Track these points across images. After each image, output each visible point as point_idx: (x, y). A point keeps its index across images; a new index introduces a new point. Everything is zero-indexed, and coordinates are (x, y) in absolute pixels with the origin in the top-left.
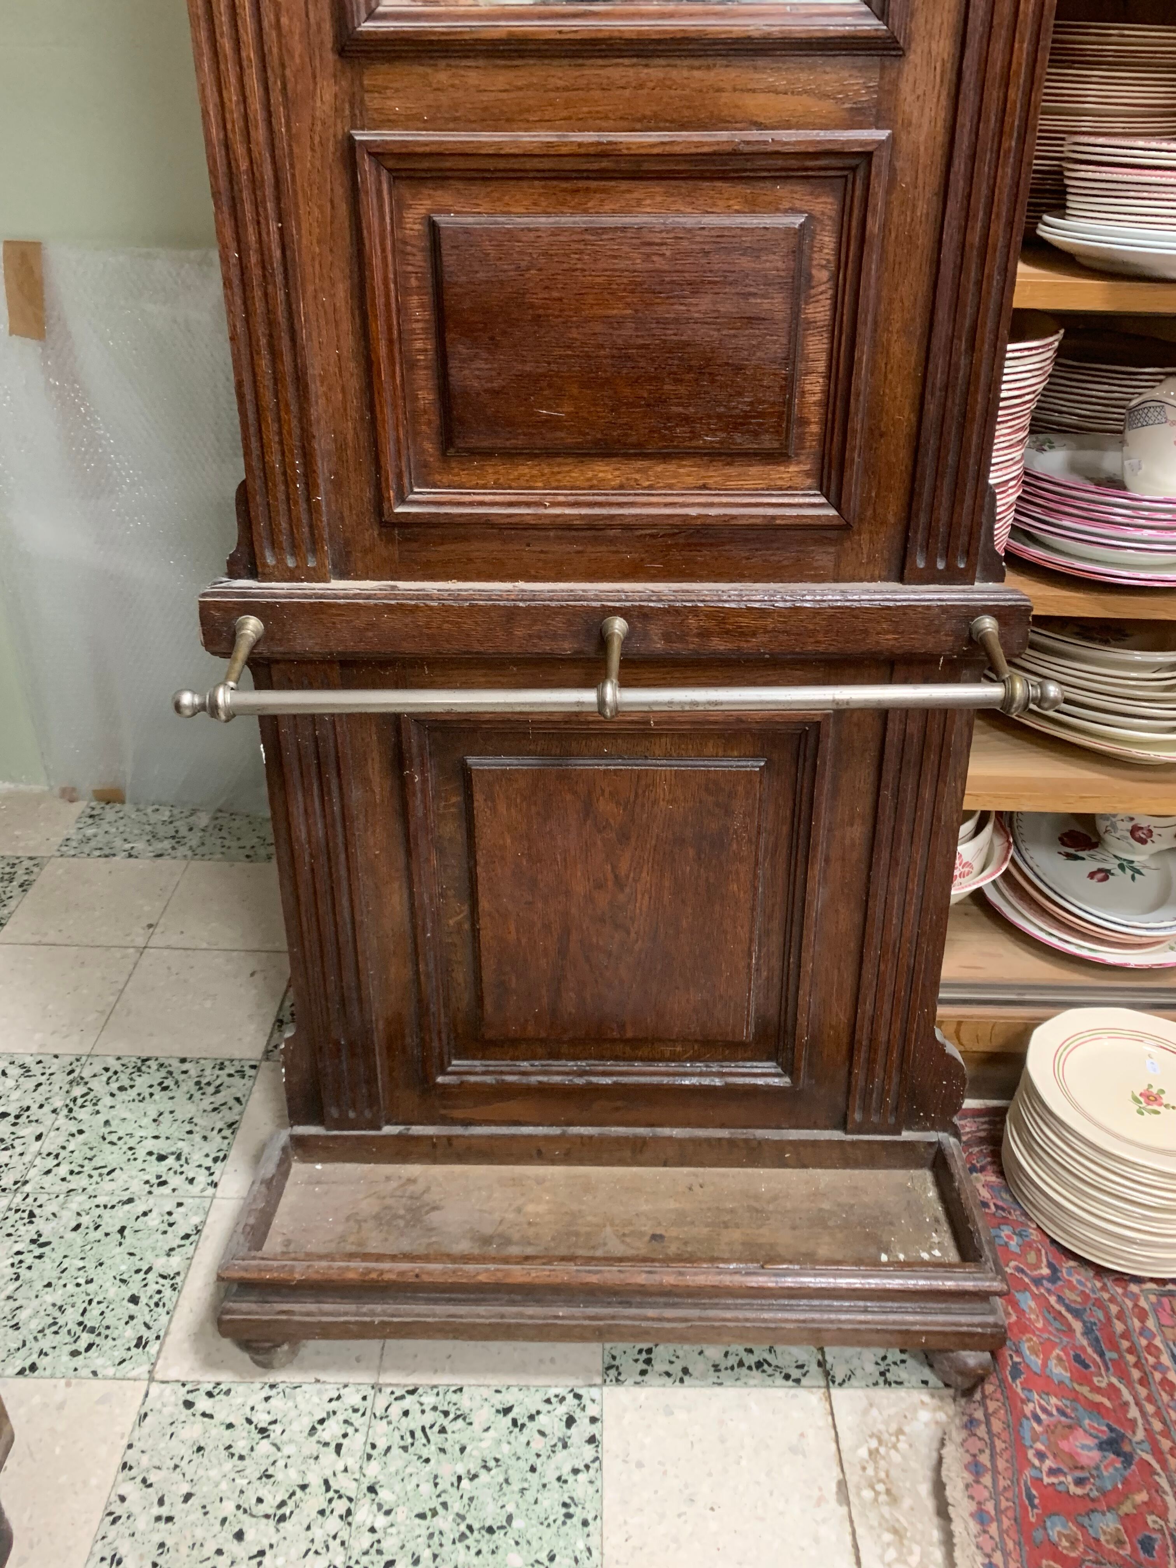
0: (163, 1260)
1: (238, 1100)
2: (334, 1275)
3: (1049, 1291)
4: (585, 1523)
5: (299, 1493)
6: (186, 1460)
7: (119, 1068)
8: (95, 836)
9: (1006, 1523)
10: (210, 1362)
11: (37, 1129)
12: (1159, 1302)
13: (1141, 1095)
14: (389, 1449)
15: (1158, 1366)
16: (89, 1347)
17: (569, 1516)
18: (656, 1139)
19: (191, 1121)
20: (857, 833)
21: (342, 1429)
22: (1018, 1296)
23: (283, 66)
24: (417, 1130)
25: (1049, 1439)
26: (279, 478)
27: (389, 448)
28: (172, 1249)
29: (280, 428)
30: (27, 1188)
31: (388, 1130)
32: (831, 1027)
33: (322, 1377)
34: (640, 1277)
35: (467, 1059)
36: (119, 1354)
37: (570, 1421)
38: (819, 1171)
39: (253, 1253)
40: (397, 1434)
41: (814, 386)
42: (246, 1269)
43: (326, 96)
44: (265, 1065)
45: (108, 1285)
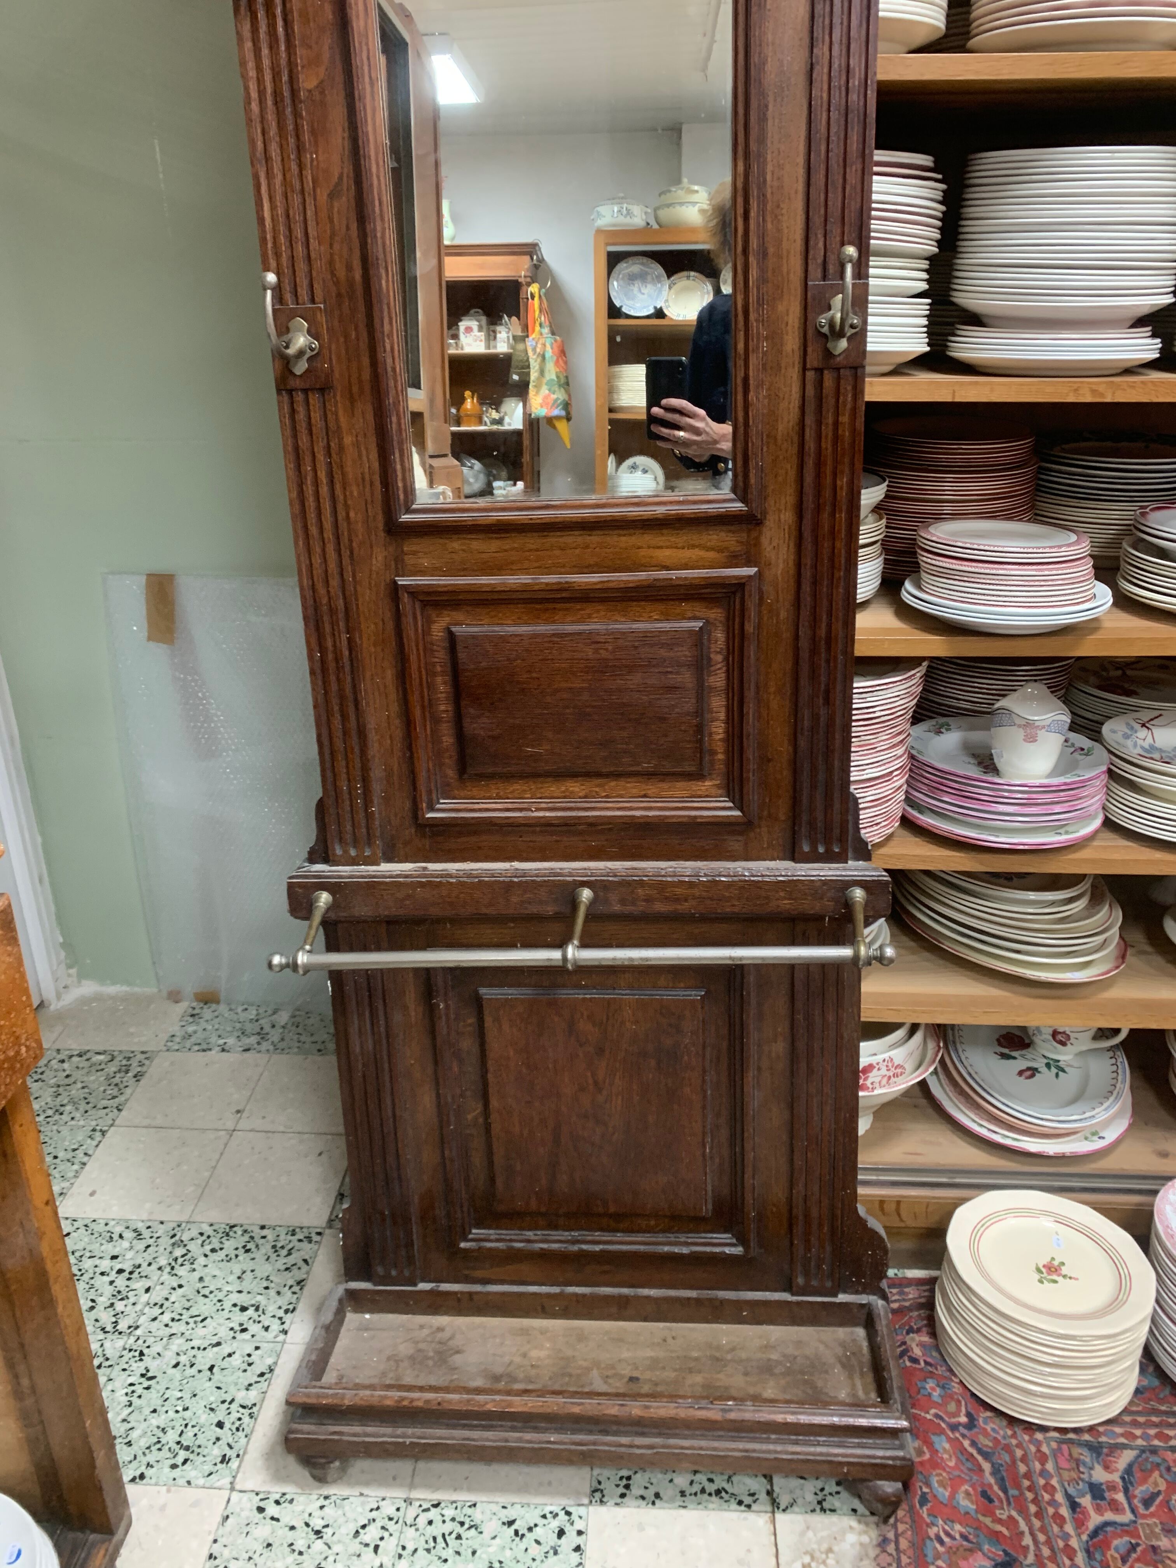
0: (243, 1393)
1: (305, 1261)
2: (375, 1401)
3: (964, 1436)
6: (258, 1553)
7: (211, 1233)
8: (195, 1032)
10: (279, 1476)
11: (147, 1283)
12: (1060, 1449)
13: (1044, 1266)
14: (416, 1550)
15: (1053, 1502)
16: (185, 1461)
18: (637, 1298)
19: (267, 1279)
20: (780, 1047)
21: (379, 1533)
22: (934, 1438)
23: (351, 541)
24: (445, 1287)
25: (950, 1559)
26: (346, 796)
27: (422, 776)
28: (250, 1385)
29: (347, 763)
30: (138, 1332)
31: (423, 1286)
32: (774, 1205)
33: (366, 1491)
34: (612, 1409)
35: (484, 1228)
36: (208, 1468)
37: (561, 1533)
38: (772, 1327)
39: (314, 1383)
40: (423, 1539)
41: (718, 730)
42: (308, 1395)
43: (379, 557)
44: (328, 1231)
45: (200, 1412)
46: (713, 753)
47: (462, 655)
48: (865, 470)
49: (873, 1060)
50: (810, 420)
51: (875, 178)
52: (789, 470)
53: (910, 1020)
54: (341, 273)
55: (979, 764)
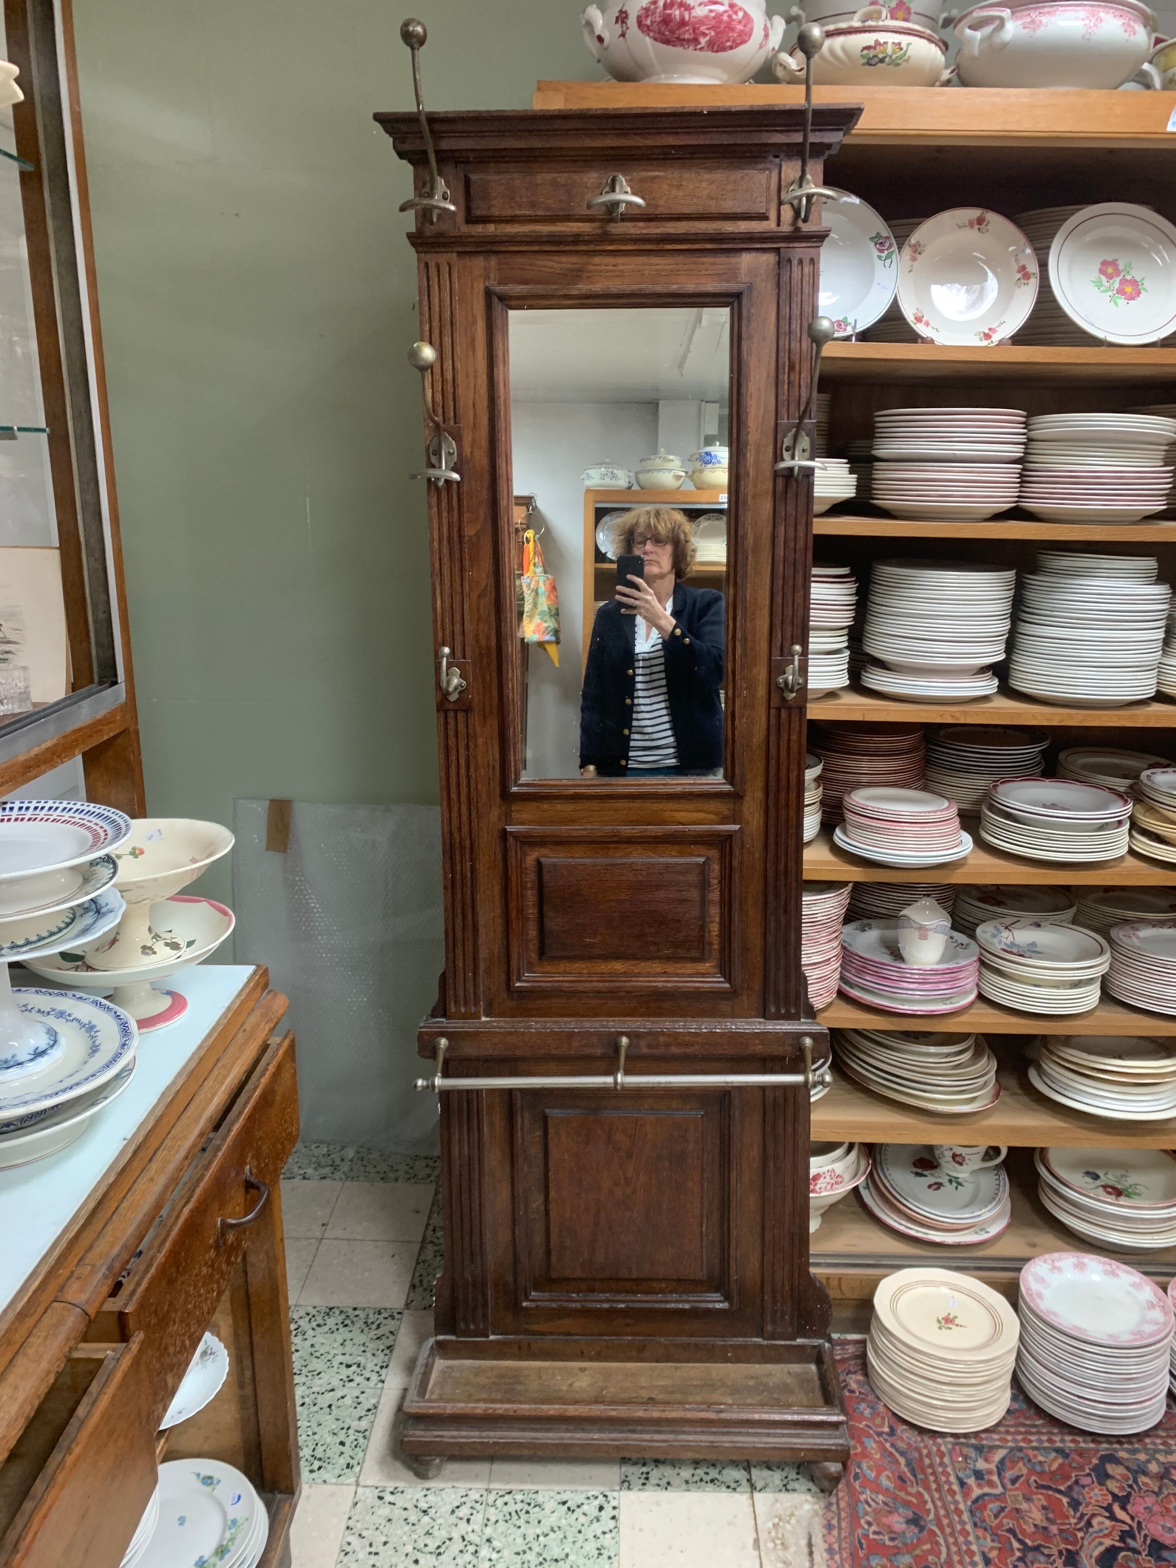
0: (357, 1422)
1: (391, 1332)
2: (468, 1411)
3: (886, 1440)
4: (610, 1558)
5: (448, 1542)
6: (382, 1525)
7: (315, 1313)
9: (845, 1555)
10: (390, 1477)
12: (954, 1449)
13: (943, 1319)
14: (497, 1521)
15: (948, 1482)
16: (320, 1468)
17: (600, 1554)
18: (651, 1344)
19: (364, 1344)
21: (469, 1511)
22: (865, 1440)
23: (478, 803)
24: (511, 1338)
25: (875, 1516)
26: (461, 970)
27: (514, 957)
28: (361, 1417)
29: (464, 948)
31: (492, 1337)
32: (750, 1270)
33: (456, 1485)
34: (639, 1412)
35: (541, 1291)
36: (337, 1472)
37: (601, 1508)
38: (747, 1364)
39: (420, 1399)
40: (501, 1514)
41: (714, 928)
42: (419, 1408)
43: (495, 814)
44: (406, 1312)
45: (326, 1435)
46: (711, 944)
47: (546, 877)
48: (809, 751)
49: (821, 1171)
50: (773, 738)
51: (813, 585)
52: (760, 765)
53: (847, 1140)
54: (483, 642)
55: (892, 954)
